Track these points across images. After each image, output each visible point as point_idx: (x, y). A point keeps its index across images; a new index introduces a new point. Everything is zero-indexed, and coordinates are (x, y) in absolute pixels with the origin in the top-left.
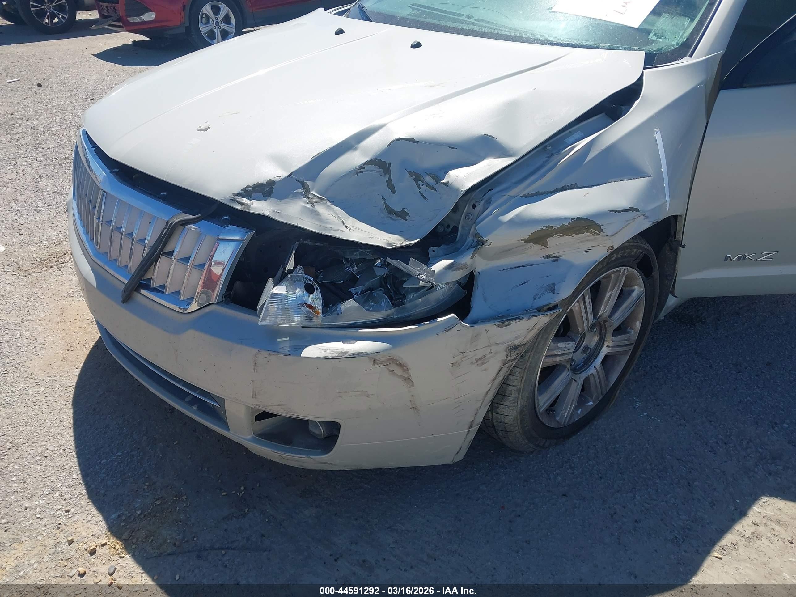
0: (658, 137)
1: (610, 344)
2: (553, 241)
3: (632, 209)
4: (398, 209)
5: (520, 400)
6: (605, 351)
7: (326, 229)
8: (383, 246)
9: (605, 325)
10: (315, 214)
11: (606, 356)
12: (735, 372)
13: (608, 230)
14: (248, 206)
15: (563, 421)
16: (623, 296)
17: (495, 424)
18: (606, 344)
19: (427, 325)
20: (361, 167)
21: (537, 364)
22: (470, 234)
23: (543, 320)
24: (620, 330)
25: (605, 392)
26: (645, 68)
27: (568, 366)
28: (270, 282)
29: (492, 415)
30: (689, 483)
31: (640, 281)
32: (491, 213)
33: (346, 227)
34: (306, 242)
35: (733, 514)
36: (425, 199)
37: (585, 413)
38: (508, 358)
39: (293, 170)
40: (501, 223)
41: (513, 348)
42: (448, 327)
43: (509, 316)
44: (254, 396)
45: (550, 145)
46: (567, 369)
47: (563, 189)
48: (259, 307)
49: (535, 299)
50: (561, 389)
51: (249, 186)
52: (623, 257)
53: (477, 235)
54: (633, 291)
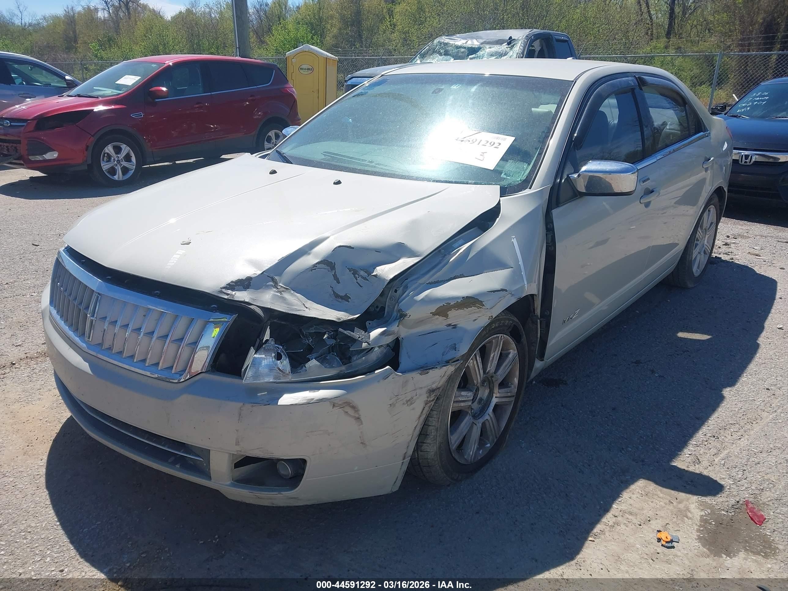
0: (515, 241)
1: (498, 395)
2: (452, 314)
3: (502, 290)
4: (342, 294)
5: (438, 437)
6: (494, 401)
7: (293, 310)
8: (334, 320)
9: (492, 380)
10: (284, 299)
11: (496, 406)
12: (591, 417)
13: (488, 305)
14: (233, 296)
15: (470, 458)
16: (502, 357)
17: (420, 461)
18: (495, 395)
19: (370, 376)
20: (315, 265)
21: (448, 408)
22: (395, 310)
23: (450, 369)
24: (503, 384)
25: (498, 436)
26: (501, 197)
27: (470, 412)
28: (252, 350)
29: (418, 453)
30: (566, 494)
31: (513, 345)
32: (408, 295)
33: (306, 308)
34: (275, 321)
35: (599, 511)
36: (361, 286)
37: (486, 453)
38: (429, 399)
39: (264, 269)
40: (416, 302)
41: (431, 391)
42: (386, 376)
43: (427, 367)
44: (237, 443)
45: (443, 249)
46: (469, 415)
47: (455, 278)
48: (243, 370)
49: (443, 355)
50: (467, 430)
51: (232, 282)
52: (499, 326)
53: (400, 310)
54: (509, 353)
